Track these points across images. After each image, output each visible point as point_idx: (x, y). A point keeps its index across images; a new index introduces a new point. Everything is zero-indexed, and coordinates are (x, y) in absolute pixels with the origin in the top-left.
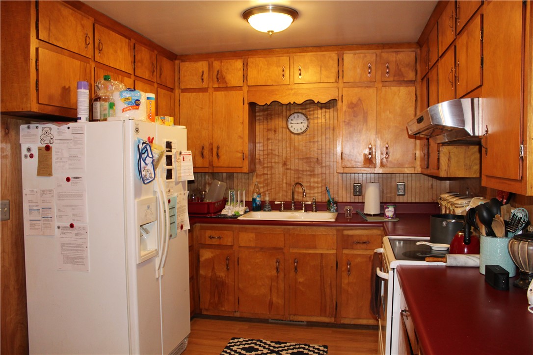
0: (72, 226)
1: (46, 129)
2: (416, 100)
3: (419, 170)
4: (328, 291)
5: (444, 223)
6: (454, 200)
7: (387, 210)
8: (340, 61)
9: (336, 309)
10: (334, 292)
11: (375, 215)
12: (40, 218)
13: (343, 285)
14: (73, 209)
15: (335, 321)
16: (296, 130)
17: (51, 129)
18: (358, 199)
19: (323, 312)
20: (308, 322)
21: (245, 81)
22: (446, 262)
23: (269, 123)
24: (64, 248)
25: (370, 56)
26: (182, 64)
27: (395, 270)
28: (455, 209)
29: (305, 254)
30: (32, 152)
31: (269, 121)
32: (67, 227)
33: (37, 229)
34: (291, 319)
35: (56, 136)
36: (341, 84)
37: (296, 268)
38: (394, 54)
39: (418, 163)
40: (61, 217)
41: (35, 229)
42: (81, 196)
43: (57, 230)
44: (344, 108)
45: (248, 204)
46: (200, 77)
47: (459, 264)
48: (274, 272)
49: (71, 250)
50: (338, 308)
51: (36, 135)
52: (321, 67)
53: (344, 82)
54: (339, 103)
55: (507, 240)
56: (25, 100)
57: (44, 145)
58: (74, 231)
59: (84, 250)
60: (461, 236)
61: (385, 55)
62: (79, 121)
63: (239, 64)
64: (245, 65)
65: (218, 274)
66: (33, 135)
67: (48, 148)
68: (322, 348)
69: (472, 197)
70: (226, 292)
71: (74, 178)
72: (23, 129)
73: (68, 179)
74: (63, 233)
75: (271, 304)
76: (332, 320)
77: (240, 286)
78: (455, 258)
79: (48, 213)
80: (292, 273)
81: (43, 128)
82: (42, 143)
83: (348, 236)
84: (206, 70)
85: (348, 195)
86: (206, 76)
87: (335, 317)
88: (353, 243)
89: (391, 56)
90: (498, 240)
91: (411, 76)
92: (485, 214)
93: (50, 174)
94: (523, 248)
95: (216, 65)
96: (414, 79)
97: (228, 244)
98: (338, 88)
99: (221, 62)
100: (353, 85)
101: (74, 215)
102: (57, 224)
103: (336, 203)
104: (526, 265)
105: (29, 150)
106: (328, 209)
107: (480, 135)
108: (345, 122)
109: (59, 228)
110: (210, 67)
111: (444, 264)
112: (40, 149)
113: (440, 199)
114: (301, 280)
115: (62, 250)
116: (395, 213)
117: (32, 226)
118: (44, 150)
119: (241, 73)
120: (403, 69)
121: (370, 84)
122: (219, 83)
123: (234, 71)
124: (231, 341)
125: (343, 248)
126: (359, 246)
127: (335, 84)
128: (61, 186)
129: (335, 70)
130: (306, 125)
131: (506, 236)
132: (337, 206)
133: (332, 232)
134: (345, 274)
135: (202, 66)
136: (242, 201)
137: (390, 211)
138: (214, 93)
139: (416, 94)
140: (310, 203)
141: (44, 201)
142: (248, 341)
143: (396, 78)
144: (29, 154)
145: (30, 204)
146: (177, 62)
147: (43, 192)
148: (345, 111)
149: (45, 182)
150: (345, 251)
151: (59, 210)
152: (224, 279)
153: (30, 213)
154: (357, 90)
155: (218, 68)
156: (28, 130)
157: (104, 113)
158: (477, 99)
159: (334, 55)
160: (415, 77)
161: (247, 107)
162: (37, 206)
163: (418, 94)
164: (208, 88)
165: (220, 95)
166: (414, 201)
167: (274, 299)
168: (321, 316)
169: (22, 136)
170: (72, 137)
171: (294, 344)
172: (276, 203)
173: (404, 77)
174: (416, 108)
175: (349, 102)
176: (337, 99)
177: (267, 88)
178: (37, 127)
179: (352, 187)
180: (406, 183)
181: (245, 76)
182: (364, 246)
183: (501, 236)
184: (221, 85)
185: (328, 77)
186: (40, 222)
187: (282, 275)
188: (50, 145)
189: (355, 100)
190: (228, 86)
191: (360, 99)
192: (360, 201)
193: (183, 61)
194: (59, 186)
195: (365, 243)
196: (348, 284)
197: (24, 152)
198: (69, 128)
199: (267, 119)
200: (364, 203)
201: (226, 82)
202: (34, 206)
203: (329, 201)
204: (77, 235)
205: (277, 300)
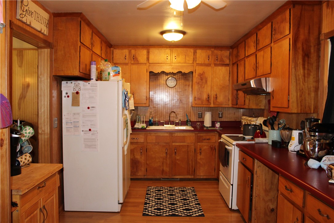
0: (90, 130)
1: (77, 84)
2: (230, 73)
3: (230, 105)
4: (190, 162)
5: (250, 127)
6: (250, 119)
7: (217, 124)
8: (195, 53)
9: (194, 171)
10: (194, 163)
11: (209, 127)
12: (72, 126)
13: (198, 160)
14: (91, 122)
15: (194, 177)
16: (170, 85)
17: (79, 84)
18: (200, 120)
19: (188, 173)
20: (180, 179)
21: (148, 60)
22: (254, 141)
23: (157, 82)
24: (85, 141)
25: (209, 52)
26: (115, 50)
27: (235, 145)
28: (251, 122)
29: (180, 146)
30: (68, 95)
31: (157, 80)
32: (87, 131)
33: (71, 132)
34: (173, 177)
35: (82, 87)
36: (195, 64)
37: (175, 152)
38: (220, 51)
39: (230, 102)
40: (84, 126)
41: (70, 132)
42: (95, 116)
43: (82, 132)
44: (197, 76)
45: (146, 122)
46: (124, 58)
47: (260, 142)
48: (165, 155)
49: (89, 141)
50: (195, 171)
51: (71, 86)
52: (186, 56)
53: (197, 64)
54: (194, 74)
55: (279, 131)
56: (75, 70)
57: (76, 92)
58: (91, 133)
59: (96, 141)
60: (259, 131)
61: (216, 51)
62: (91, 80)
63: (145, 52)
64: (148, 53)
65: (136, 157)
66: (69, 87)
67: (77, 93)
68: (192, 188)
69: (258, 117)
70: (140, 166)
71: (92, 107)
72: (63, 84)
73: (89, 108)
74: (85, 134)
75: (163, 171)
76: (193, 177)
77: (148, 162)
78: (259, 140)
79: (77, 124)
80: (174, 155)
81: (75, 84)
82: (74, 90)
83: (200, 136)
84: (127, 54)
85: (196, 118)
86: (127, 57)
87: (194, 175)
88: (203, 139)
89: (218, 52)
90: (275, 131)
91: (227, 62)
92: (271, 121)
93: (79, 106)
94: (285, 133)
95: (133, 51)
96: (229, 63)
97: (142, 142)
98: (193, 66)
99: (135, 50)
100: (201, 65)
101: (91, 125)
102: (82, 129)
103: (191, 121)
104: (286, 139)
105: (67, 93)
106: (187, 125)
107: (270, 91)
108: (196, 82)
109: (83, 131)
110: (130, 52)
111: (254, 142)
112: (73, 93)
113: (242, 119)
114: (178, 158)
115: (84, 141)
116: (220, 126)
117: (68, 131)
118: (76, 94)
119: (145, 57)
120: (224, 59)
121: (208, 65)
122: (134, 61)
123: (142, 54)
124: (148, 188)
125: (198, 142)
126: (205, 141)
127: (192, 64)
128: (84, 111)
129: (192, 57)
130: (175, 83)
131: (278, 129)
132: (191, 123)
133: (193, 134)
134: (198, 155)
135: (126, 52)
136: (143, 121)
137: (218, 125)
138: (131, 66)
139: (230, 71)
140: (178, 121)
141: (74, 118)
142: (156, 187)
143: (221, 63)
144: (67, 96)
145: (67, 120)
146: (112, 49)
147: (74, 114)
148: (197, 77)
149: (75, 109)
150: (199, 144)
151: (83, 123)
152: (139, 159)
153: (67, 124)
154: (202, 67)
155: (134, 53)
156: (66, 84)
157: (105, 77)
158: (268, 78)
159: (192, 50)
160: (229, 62)
161: (148, 73)
162: (70, 121)
163: (231, 70)
164: (128, 63)
165: (135, 67)
166: (226, 120)
167: (165, 168)
168: (187, 175)
169: (63, 87)
170: (91, 88)
171: (178, 187)
172: (161, 121)
173: (224, 62)
174: (229, 77)
175: (199, 73)
176: (193, 71)
177: (159, 64)
178: (71, 83)
179: (197, 114)
180: (223, 112)
181: (148, 58)
182: (207, 141)
183: (277, 129)
184: (135, 62)
185: (189, 61)
186: (72, 129)
187: (168, 156)
188: (79, 91)
189: (201, 73)
190: (139, 63)
191: (204, 72)
192: (201, 120)
193: (115, 49)
194: (83, 111)
195: (208, 139)
196: (200, 159)
197: (64, 94)
198: (89, 84)
199: (156, 80)
200: (204, 121)
201: (138, 61)
202: (69, 121)
203: (187, 121)
204: (92, 134)
205: (166, 169)
